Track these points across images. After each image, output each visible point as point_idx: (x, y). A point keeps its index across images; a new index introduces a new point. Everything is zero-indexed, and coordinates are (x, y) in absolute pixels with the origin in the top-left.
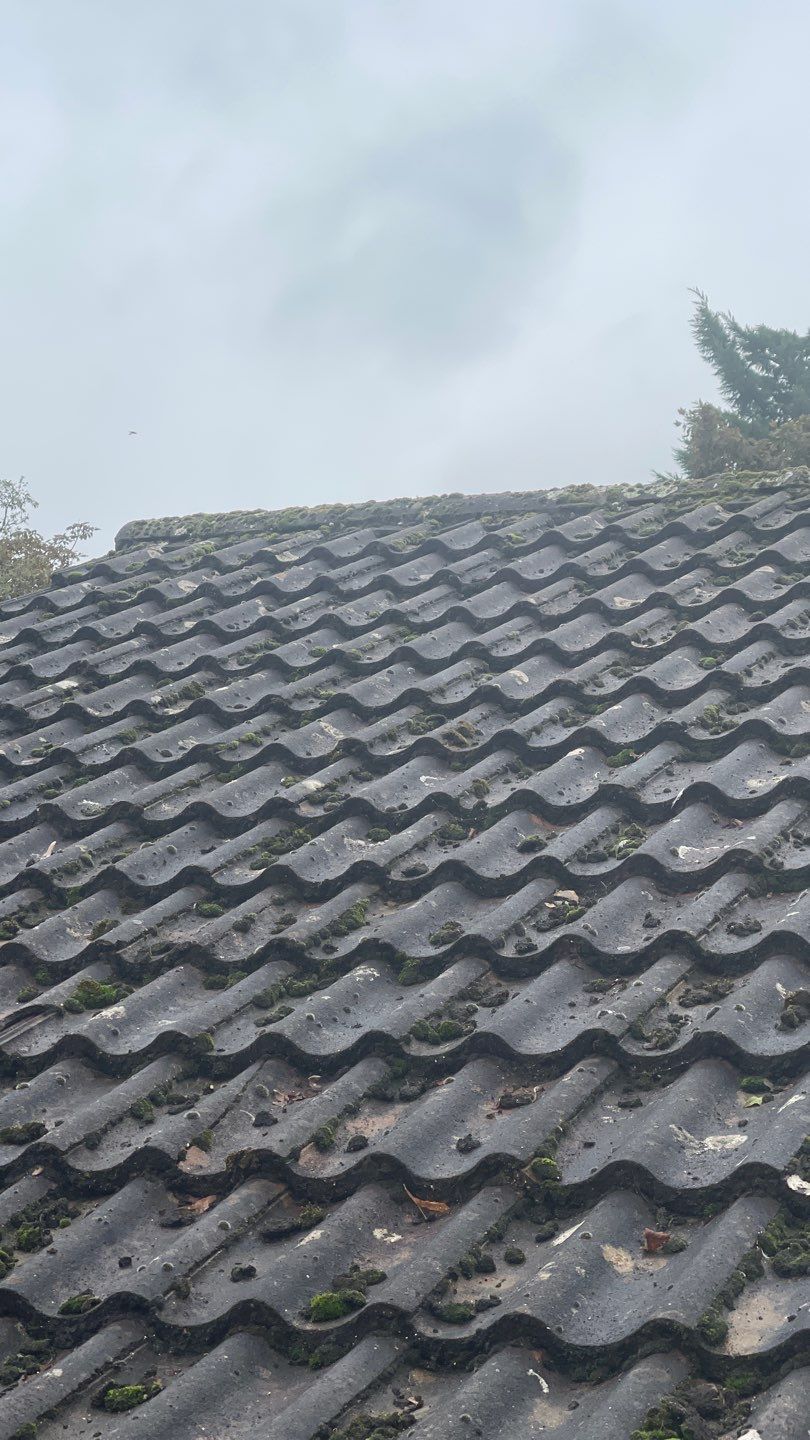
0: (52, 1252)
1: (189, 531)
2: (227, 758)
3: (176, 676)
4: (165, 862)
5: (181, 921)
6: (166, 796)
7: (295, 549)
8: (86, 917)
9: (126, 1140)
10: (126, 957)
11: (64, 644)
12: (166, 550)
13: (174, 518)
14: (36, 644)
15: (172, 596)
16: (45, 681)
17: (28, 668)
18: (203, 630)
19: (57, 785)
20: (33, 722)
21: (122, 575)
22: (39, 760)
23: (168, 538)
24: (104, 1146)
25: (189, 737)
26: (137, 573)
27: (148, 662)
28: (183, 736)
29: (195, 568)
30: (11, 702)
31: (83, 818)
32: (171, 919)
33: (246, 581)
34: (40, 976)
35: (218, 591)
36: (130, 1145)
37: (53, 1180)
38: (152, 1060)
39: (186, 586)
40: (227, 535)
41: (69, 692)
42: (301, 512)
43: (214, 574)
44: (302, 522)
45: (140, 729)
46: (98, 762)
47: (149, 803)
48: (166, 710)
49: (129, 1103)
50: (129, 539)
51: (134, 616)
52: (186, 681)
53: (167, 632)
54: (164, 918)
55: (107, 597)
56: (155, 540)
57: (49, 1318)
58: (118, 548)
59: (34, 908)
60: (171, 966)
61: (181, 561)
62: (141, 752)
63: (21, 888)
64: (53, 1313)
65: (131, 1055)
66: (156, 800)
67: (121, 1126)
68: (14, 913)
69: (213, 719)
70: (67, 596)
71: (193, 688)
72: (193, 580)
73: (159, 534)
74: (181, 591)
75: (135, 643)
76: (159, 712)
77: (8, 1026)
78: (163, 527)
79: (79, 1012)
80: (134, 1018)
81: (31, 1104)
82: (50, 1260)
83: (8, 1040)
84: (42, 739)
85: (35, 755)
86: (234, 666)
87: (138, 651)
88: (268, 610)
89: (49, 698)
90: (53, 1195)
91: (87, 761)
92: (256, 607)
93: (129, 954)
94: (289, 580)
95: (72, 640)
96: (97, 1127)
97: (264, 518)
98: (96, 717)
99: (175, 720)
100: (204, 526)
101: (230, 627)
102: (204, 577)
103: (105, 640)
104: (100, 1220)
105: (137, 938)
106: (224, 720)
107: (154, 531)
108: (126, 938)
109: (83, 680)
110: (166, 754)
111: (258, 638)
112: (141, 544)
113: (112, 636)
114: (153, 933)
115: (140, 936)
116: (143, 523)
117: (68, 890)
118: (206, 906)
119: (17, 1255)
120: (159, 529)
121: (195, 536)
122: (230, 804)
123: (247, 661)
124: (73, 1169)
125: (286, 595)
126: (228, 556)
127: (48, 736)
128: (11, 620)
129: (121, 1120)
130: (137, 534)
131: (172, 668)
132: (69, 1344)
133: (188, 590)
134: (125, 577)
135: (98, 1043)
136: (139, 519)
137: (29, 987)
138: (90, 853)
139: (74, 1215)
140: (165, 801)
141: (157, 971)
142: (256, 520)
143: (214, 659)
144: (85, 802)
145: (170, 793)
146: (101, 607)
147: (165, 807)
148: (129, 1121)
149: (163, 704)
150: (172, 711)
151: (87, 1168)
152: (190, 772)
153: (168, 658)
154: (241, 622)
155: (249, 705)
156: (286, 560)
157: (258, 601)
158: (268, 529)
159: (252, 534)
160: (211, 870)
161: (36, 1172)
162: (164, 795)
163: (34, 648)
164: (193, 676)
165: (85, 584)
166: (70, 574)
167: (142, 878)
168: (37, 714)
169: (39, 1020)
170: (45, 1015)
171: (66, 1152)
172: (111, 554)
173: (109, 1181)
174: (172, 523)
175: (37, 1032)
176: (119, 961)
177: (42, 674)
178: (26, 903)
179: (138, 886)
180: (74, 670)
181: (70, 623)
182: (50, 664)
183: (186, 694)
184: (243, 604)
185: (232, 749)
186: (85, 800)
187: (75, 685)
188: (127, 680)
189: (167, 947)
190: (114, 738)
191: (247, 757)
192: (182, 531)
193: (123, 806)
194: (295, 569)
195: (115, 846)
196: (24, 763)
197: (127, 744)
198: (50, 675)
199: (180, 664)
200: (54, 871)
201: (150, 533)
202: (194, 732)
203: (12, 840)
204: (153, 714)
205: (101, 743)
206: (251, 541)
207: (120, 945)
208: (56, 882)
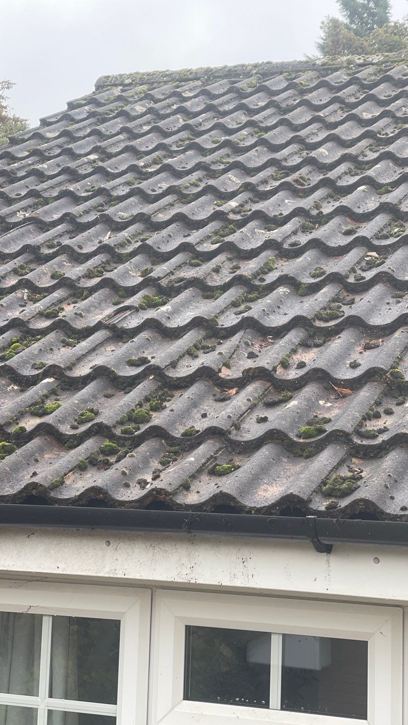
0: (172, 410)
1: (133, 81)
2: (185, 192)
3: (148, 153)
4: (168, 241)
5: (183, 268)
6: (160, 210)
7: (190, 90)
8: (136, 266)
9: (188, 364)
10: (162, 284)
11: (84, 138)
12: (122, 91)
13: (124, 74)
14: (70, 137)
15: (133, 114)
16: (80, 156)
17: (71, 149)
18: (154, 131)
19: (102, 205)
20: (80, 175)
21: (103, 103)
22: (90, 193)
23: (122, 84)
24: (179, 367)
25: (163, 183)
26: (112, 102)
27: (132, 146)
28: (159, 182)
29: (141, 100)
30: (69, 165)
31: (120, 221)
32: (179, 267)
33: (169, 106)
34: (120, 293)
35: (157, 111)
36: (191, 366)
37: (159, 381)
38: (190, 330)
39: (139, 109)
40: (153, 83)
41: (94, 161)
42: (190, 71)
43: (151, 103)
44: (191, 76)
45: (136, 179)
46: (120, 194)
47: (153, 214)
48: (147, 169)
49: (186, 348)
50: (101, 85)
51: (117, 123)
52: (154, 155)
53: (136, 131)
54: (176, 266)
55: (100, 114)
56: (116, 85)
57: (177, 438)
58: (97, 89)
59: (108, 262)
60: (186, 288)
61: (132, 96)
62: (142, 190)
63: (100, 253)
64: (179, 436)
65: (179, 328)
66: (156, 212)
67: (184, 358)
68: (100, 265)
69: (172, 174)
70: (79, 114)
71: (157, 159)
72: (143, 106)
73: (117, 82)
74: (137, 111)
75: (121, 137)
76: (144, 170)
77: (115, 315)
78: (118, 79)
79: (145, 309)
80: (176, 311)
81: (139, 348)
82: (172, 414)
83: (117, 321)
84: (89, 184)
85: (87, 191)
86: (174, 148)
87: (123, 141)
88: (184, 120)
89: (86, 163)
90: (160, 388)
91: (115, 194)
92: (178, 119)
93: (164, 283)
94: (192, 106)
95: (89, 135)
96: (175, 358)
97: (172, 74)
98: (112, 173)
99: (152, 174)
100: (140, 78)
101: (167, 129)
102: (146, 104)
103: (105, 135)
104: (189, 397)
105: (166, 276)
106: (178, 175)
107: (115, 81)
108: (161, 275)
109: (100, 155)
110: (153, 190)
111: (184, 134)
112: (109, 88)
113: (108, 133)
114: (173, 274)
115: (167, 275)
116: (109, 77)
117: (123, 254)
118: (193, 261)
119: (151, 413)
120: (117, 80)
121: (136, 84)
122: (193, 214)
123: (181, 146)
124: (168, 377)
125: (192, 113)
126: (156, 93)
127: (91, 182)
128: (51, 127)
129: (184, 355)
130: (106, 82)
131: (144, 149)
132: (187, 449)
133: (140, 111)
134: (105, 105)
135: (162, 322)
136: (106, 75)
137: (117, 299)
138: (130, 237)
139: (172, 396)
140: (160, 213)
141: (178, 291)
142: (167, 75)
143: (166, 144)
144: (120, 213)
145: (161, 209)
146: (98, 119)
147: (160, 215)
148: (187, 356)
149: (145, 166)
150: (150, 170)
151: (175, 376)
152: (168, 199)
153: (141, 144)
154: (172, 126)
155: (189, 167)
156: (187, 96)
157: (178, 116)
158: (174, 80)
159: (166, 83)
160: (194, 244)
161: (151, 378)
162: (159, 209)
163: (69, 139)
164: (156, 153)
165: (86, 108)
166: (77, 102)
167: (159, 248)
168: (82, 172)
169: (128, 313)
170: (131, 310)
171: (164, 369)
172: (94, 93)
173: (185, 382)
174: (123, 77)
175: (129, 318)
176: (159, 286)
177: (78, 152)
178: (104, 260)
179: (159, 252)
180: (95, 150)
181: (85, 127)
182: (81, 147)
183: (155, 162)
184: (172, 118)
185: (186, 188)
186: (120, 212)
187: (97, 157)
188: (123, 155)
189: (182, 280)
190: (125, 183)
191: (195, 192)
192: (129, 81)
193: (141, 215)
194: (193, 100)
195: (140, 234)
196: (82, 195)
197: (131, 186)
198: (82, 152)
199: (147, 147)
200: (115, 245)
201: (113, 82)
202: (165, 180)
203: (90, 231)
204: (141, 171)
205: (119, 185)
206: (166, 86)
207: (159, 278)
208: (116, 250)
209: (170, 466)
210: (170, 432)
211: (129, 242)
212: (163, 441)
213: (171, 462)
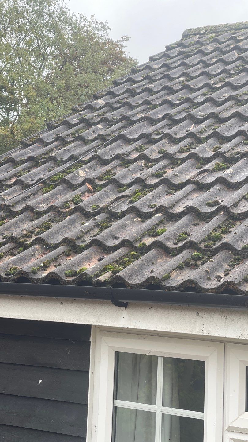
0: (235, 233)
1: (206, 31)
2: (240, 99)
3: (216, 75)
4: (230, 129)
5: (240, 146)
6: (224, 110)
7: (242, 35)
8: (210, 145)
9: (244, 205)
10: (227, 156)
11: (176, 67)
12: (199, 38)
13: (200, 27)
14: (167, 67)
15: (206, 51)
16: (174, 79)
17: (168, 75)
18: (220, 61)
19: (188, 108)
20: (174, 90)
21: (187, 46)
22: (181, 101)
23: (199, 34)
24: (239, 207)
25: (226, 94)
26: (193, 45)
27: (206, 71)
28: (223, 93)
29: (211, 43)
30: (168, 84)
31: (200, 117)
32: (237, 145)
33: (229, 46)
34: (201, 162)
35: (221, 49)
36: (246, 206)
37: (226, 215)
38: (245, 184)
39: (210, 48)
40: (218, 32)
41: (183, 82)
42: (242, 23)
43: (217, 44)
44: (242, 27)
45: (209, 91)
46: (199, 101)
47: (220, 113)
49: (243, 195)
50: (187, 35)
51: (196, 58)
52: (220, 76)
53: (208, 62)
54: (235, 145)
55: (186, 53)
56: (195, 34)
57: (239, 250)
58: (183, 38)
59: (192, 143)
60: (242, 158)
61: (206, 41)
62: (213, 98)
63: (188, 137)
64: (240, 249)
65: (238, 182)
66: (222, 112)
67: (242, 201)
68: (188, 145)
69: (231, 87)
70: (173, 53)
71: (222, 79)
72: (212, 46)
73: (196, 33)
74: (209, 50)
75: (199, 66)
76: (214, 86)
77: (198, 175)
78: (197, 30)
79: (216, 171)
80: (236, 172)
81: (214, 195)
82: (236, 236)
83: (199, 179)
84: (180, 95)
85: (179, 100)
86: (232, 72)
87: (200, 68)
88: (238, 54)
89: (178, 83)
90: (227, 220)
91: (196, 101)
92: (235, 53)
93: (228, 155)
94: (243, 45)
95: (179, 66)
96: (236, 202)
97: (230, 26)
98: (194, 88)
99: (219, 88)
100: (210, 29)
101: (228, 60)
102: (214, 45)
103: (189, 65)
104: (246, 225)
105: (229, 151)
106: (235, 88)
107: (194, 32)
108: (226, 150)
109: (186, 78)
110: (220, 98)
111: (238, 63)
112: (191, 36)
113: (191, 64)
114: (233, 149)
116: (191, 29)
117: (202, 138)
118: (246, 142)
119: (222, 235)
121: (208, 33)
122: (245, 112)
123: (237, 70)
124: (232, 213)
125: (243, 49)
126: (221, 38)
127: (181, 94)
128: (156, 61)
130: (189, 33)
131: (213, 73)
132: (245, 257)
133: (211, 50)
134: (188, 47)
135: (228, 179)
136: (189, 28)
137: (199, 165)
138: (206, 127)
139: (235, 225)
140: (224, 112)
141: (237, 160)
142: (227, 27)
143: (227, 70)
146: (184, 56)
147: (224, 114)
149: (214, 84)
150: (217, 86)
151: (236, 212)
152: (229, 103)
153: (211, 70)
154: (231, 58)
155: (242, 83)
156: (240, 39)
157: (235, 52)
158: (231, 29)
159: (226, 31)
160: (246, 131)
161: (222, 213)
163: (167, 69)
164: (221, 75)
165: (177, 49)
166: (172, 46)
167: (224, 134)
168: (175, 88)
169: (206, 174)
170: (207, 172)
171: (229, 208)
172: (182, 40)
173: (243, 216)
174: (200, 29)
175: (207, 177)
176: (225, 157)
177: (173, 76)
178: (190, 142)
179: (224, 136)
180: (183, 75)
181: (176, 61)
182: (174, 73)
183: (220, 81)
184: (230, 53)
185: (241, 96)
186: (199, 112)
187: (184, 79)
188: (200, 77)
189: (239, 153)
190: (202, 94)
191: (246, 98)
192: (204, 31)
193: (213, 113)
194: (244, 41)
195: (212, 125)
196: (176, 102)
197: (206, 96)
198: (175, 76)
199: (215, 72)
200: (197, 132)
201: (193, 32)
202: (226, 92)
203: (181, 124)
204: (212, 87)
205: (199, 96)
206: (227, 34)
207: (225, 152)
208: (198, 135)
209: (235, 267)
210: (235, 247)
211: (205, 130)
212: (230, 252)
213: (236, 265)
